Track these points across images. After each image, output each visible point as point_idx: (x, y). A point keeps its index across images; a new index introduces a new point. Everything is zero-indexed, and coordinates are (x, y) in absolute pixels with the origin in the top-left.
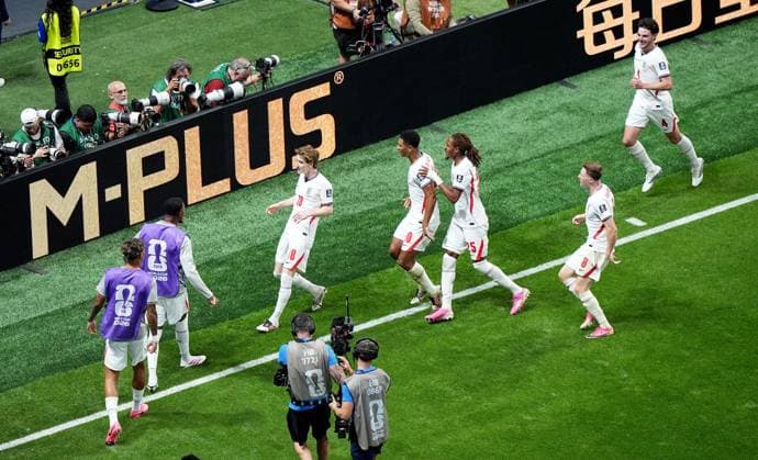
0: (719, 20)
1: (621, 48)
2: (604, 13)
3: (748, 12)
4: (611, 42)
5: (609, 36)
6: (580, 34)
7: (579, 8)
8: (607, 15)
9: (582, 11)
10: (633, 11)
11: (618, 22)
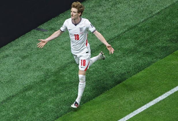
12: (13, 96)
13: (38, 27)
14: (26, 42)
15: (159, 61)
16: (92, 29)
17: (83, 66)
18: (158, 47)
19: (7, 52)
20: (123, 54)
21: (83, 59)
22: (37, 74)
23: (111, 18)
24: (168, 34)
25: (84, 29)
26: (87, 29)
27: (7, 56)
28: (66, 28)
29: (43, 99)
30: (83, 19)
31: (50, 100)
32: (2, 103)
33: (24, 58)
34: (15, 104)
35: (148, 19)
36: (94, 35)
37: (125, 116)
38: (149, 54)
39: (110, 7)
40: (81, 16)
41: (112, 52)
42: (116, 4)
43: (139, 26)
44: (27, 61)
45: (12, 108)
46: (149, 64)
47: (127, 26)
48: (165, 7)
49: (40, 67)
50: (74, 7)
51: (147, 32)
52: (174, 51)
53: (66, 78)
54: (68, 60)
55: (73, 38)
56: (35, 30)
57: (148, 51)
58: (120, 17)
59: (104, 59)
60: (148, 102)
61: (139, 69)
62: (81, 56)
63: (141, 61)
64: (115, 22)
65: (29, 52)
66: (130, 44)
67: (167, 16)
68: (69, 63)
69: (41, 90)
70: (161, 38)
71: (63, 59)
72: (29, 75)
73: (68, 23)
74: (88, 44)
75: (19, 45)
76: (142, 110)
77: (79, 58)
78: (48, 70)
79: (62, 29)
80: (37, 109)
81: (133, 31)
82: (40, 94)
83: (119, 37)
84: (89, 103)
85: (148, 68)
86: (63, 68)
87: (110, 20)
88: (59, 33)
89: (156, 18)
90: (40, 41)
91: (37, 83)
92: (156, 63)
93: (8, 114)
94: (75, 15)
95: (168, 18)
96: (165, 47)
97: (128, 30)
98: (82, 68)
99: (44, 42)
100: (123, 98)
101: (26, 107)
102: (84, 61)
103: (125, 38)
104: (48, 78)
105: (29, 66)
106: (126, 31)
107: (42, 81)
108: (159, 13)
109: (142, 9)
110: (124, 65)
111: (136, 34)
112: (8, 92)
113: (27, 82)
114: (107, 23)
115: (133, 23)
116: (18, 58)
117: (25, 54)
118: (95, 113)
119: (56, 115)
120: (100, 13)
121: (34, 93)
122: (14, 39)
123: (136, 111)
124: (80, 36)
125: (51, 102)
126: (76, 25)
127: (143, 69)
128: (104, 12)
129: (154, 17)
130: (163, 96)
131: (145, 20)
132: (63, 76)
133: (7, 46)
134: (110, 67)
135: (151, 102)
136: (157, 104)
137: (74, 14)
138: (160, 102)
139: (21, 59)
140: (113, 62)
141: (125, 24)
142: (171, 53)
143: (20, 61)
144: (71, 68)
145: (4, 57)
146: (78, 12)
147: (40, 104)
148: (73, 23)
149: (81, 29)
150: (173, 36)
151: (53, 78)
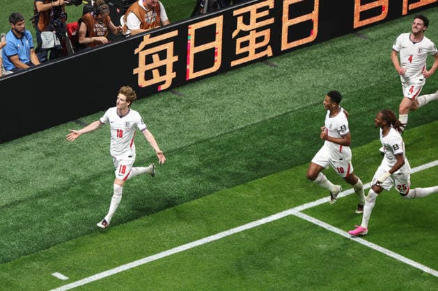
0: (234, 63)
1: (164, 82)
2: (153, 56)
3: (253, 59)
4: (157, 79)
5: (156, 73)
6: (135, 71)
7: (136, 51)
8: (156, 57)
9: (138, 54)
10: (174, 55)
11: (163, 63)
12: (20, 201)
13: (79, 119)
14: (58, 135)
15: (225, 190)
16: (142, 126)
17: (121, 174)
18: (228, 173)
19: (28, 144)
20: (180, 173)
21: (123, 165)
22: (60, 178)
23: (177, 125)
24: (246, 158)
25: (131, 124)
26: (135, 126)
27: (27, 149)
28: (108, 120)
29: (58, 212)
30: (132, 111)
31: (67, 215)
32: (3, 207)
33: (48, 155)
34: (20, 213)
35: (225, 134)
36: (143, 134)
37: (159, 252)
38: (214, 179)
39: (180, 110)
40: (129, 105)
41: (163, 162)
42: (189, 107)
43: (212, 141)
44: (51, 160)
45: (13, 216)
46: (210, 192)
47: (195, 137)
48: (252, 123)
49: (67, 170)
50: (123, 92)
51: (219, 151)
52: (248, 181)
53: (97, 191)
54: (106, 167)
55: (114, 133)
56: (74, 123)
57: (214, 174)
58: (190, 125)
59: (153, 175)
60: (195, 240)
61: (196, 195)
62: (121, 160)
63: (201, 186)
64: (181, 130)
65: (58, 149)
66: (193, 162)
67: (252, 134)
68: (105, 172)
69: (59, 199)
70: (235, 162)
71: (100, 166)
72: (48, 179)
73: (111, 113)
74: (133, 145)
75: (47, 138)
76: (184, 249)
77: (118, 162)
78: (75, 176)
79: (103, 119)
80: (47, 223)
81: (201, 146)
82: (56, 204)
83: (181, 151)
84: (118, 227)
85: (208, 197)
86: (96, 177)
87: (176, 126)
88: (98, 125)
89: (236, 134)
90: (72, 132)
91: (56, 191)
92: (220, 192)
93: (7, 223)
94: (122, 104)
95: (253, 137)
96: (238, 174)
97: (196, 143)
98: (120, 177)
99: (76, 134)
100: (164, 229)
101: (32, 219)
102: (124, 167)
103: (189, 153)
104: (73, 186)
105: (52, 166)
106: (192, 144)
107: (64, 189)
108: (242, 129)
109: (221, 120)
110: (177, 187)
111: (204, 150)
112: (15, 195)
113: (44, 187)
114: (170, 129)
115: (205, 135)
116: (41, 154)
117: (52, 151)
118: (121, 241)
119: (69, 235)
120: (165, 116)
121: (49, 202)
122: (42, 129)
123: (176, 248)
124: (124, 133)
125: (67, 218)
126: (121, 117)
127: (201, 197)
128: (171, 115)
129: (235, 133)
130: (216, 235)
131: (221, 135)
132: (93, 187)
133: (30, 137)
134: (159, 187)
135: (199, 241)
136: (205, 245)
137: (121, 102)
138: (211, 242)
139: (44, 156)
140: (163, 180)
141: (193, 136)
142: (243, 182)
143: (42, 158)
144: (107, 179)
145: (22, 150)
146: (127, 101)
147: (53, 217)
148: (118, 114)
149: (127, 124)
150: (252, 161)
151: (79, 187)
